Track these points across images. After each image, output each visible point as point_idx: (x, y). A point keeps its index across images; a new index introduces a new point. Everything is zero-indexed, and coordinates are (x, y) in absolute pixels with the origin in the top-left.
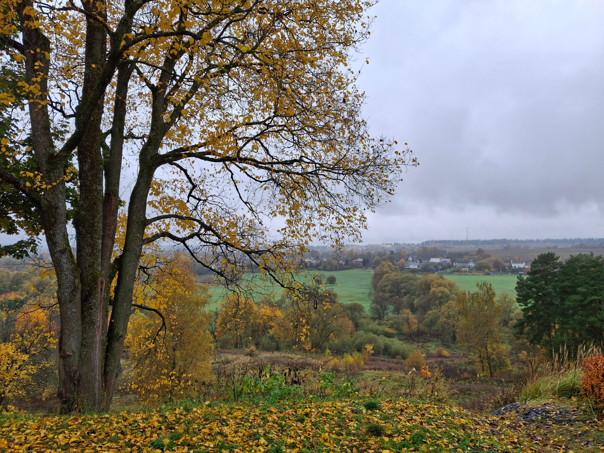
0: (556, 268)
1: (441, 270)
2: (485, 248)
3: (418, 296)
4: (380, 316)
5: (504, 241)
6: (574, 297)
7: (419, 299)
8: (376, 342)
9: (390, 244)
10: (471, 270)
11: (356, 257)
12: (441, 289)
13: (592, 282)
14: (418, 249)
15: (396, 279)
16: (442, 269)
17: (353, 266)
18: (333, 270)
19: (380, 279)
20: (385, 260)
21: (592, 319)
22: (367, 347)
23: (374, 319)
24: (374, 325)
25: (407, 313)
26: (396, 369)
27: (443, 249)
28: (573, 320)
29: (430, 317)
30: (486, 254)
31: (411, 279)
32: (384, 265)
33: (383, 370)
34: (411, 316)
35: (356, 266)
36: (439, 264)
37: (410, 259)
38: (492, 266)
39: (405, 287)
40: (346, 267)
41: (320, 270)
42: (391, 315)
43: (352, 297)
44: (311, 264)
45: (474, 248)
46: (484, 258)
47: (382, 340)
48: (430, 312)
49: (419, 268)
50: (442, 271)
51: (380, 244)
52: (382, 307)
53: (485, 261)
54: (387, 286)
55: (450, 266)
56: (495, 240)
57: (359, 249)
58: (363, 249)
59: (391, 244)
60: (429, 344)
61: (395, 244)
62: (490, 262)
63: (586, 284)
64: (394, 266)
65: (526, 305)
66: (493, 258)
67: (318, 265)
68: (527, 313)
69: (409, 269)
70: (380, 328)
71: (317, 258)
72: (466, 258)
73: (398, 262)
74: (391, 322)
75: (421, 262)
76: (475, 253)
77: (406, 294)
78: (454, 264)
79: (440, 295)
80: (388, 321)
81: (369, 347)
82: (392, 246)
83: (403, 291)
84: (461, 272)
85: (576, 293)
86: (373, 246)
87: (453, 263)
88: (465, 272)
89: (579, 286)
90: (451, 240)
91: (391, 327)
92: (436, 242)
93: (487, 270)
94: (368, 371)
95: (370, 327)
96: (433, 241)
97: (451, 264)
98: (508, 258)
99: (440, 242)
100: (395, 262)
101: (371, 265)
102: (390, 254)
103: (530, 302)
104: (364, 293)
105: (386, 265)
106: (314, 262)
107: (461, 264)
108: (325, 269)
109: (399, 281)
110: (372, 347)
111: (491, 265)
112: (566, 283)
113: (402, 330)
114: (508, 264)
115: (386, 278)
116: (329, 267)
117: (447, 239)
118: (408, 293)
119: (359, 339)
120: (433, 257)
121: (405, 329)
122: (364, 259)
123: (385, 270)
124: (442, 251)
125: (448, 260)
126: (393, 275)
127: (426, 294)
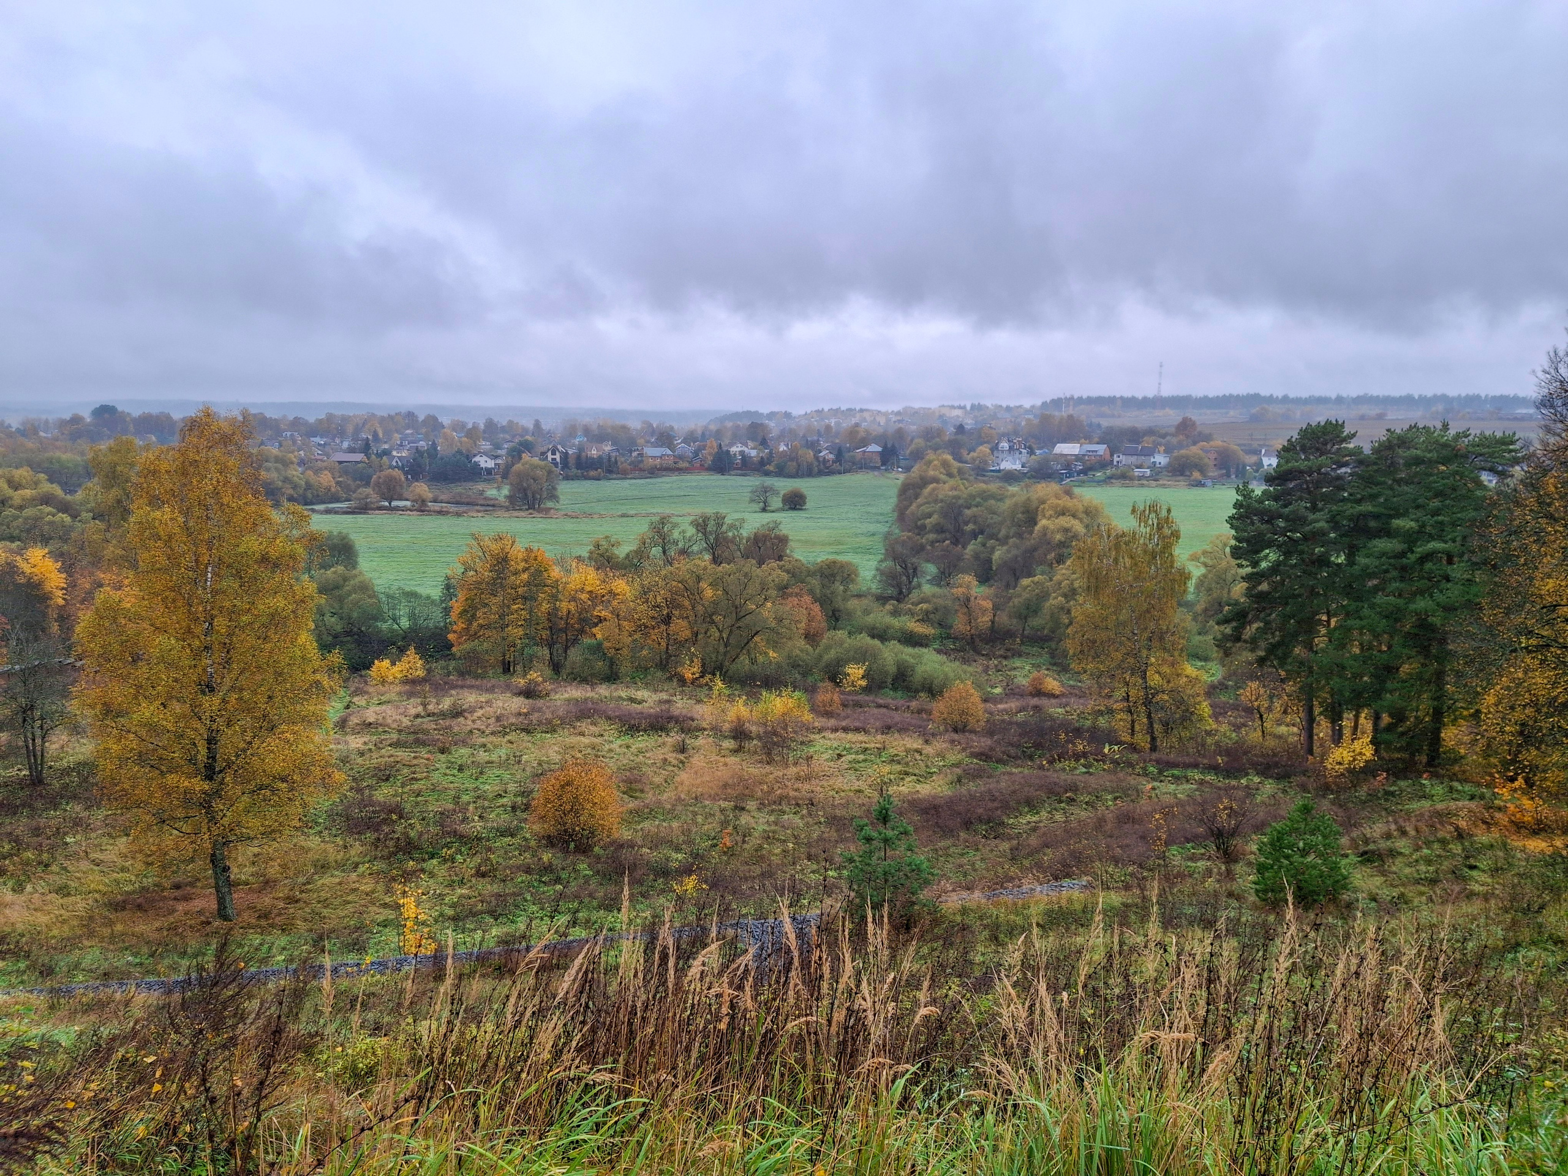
0: (1346, 465)
1: (1079, 473)
2: (1200, 417)
3: (1003, 542)
4: (901, 592)
5: (1254, 399)
6: (1382, 544)
7: (1005, 548)
8: (875, 657)
9: (960, 407)
10: (1157, 474)
11: (864, 442)
12: (1065, 521)
13: (1435, 503)
14: (1028, 420)
15: (954, 497)
16: (1084, 472)
17: (854, 463)
18: (802, 476)
19: (917, 497)
20: (935, 449)
21: (1421, 604)
22: (850, 671)
23: (882, 599)
24: (881, 617)
25: (967, 583)
26: (903, 730)
27: (1095, 421)
28: (1372, 606)
29: (1025, 595)
30: (1200, 433)
31: (993, 496)
32: (930, 462)
33: (866, 732)
34: (978, 591)
35: (863, 465)
36: (1078, 458)
37: (1005, 445)
38: (1211, 463)
39: (974, 519)
40: (836, 466)
41: (767, 474)
42: (928, 589)
43: (840, 543)
44: (745, 458)
45: (1171, 417)
46: (1195, 443)
47: (891, 654)
48: (1025, 582)
49: (1026, 470)
50: (1082, 477)
51: (933, 405)
52: (906, 568)
53: (1194, 450)
54: (930, 516)
55: (1103, 464)
56: (1231, 396)
57: (878, 419)
58: (888, 420)
59: (963, 408)
60: (1017, 663)
61: (973, 407)
62: (1207, 452)
63: (1418, 507)
64: (956, 464)
65: (1255, 564)
66: (1218, 443)
67: (762, 462)
68: (1254, 587)
69: (999, 471)
70: (896, 623)
71: (764, 443)
72: (1148, 441)
73: (972, 454)
74: (924, 606)
75: (1031, 452)
76: (1173, 430)
77: (974, 535)
78: (1116, 459)
79: (1058, 537)
80: (917, 605)
81: (855, 672)
82: (966, 412)
83: (970, 527)
84: (1131, 479)
85: (1387, 532)
86: (916, 413)
87: (1112, 455)
88: (1140, 478)
89: (1398, 516)
90: (1118, 395)
91: (925, 619)
92: (1080, 401)
93: (1196, 475)
94: (828, 734)
95: (870, 619)
96: (1072, 398)
97: (1108, 457)
98: (1255, 444)
99: (1090, 401)
100: (964, 452)
101: (903, 463)
102: (956, 433)
103: (1267, 556)
104: (873, 535)
105: (937, 460)
106: (753, 453)
107: (1133, 459)
108: (781, 472)
109: (961, 502)
110: (861, 672)
111: (1209, 460)
112: (1367, 507)
113: (951, 627)
114: (1253, 459)
115: (930, 494)
116: (792, 466)
117: (1106, 395)
118: (982, 532)
119: (833, 652)
120: (1064, 441)
121: (959, 624)
122: (885, 448)
123: (931, 473)
124: (1091, 425)
125: (1101, 449)
126: (946, 489)
127: (1026, 535)
